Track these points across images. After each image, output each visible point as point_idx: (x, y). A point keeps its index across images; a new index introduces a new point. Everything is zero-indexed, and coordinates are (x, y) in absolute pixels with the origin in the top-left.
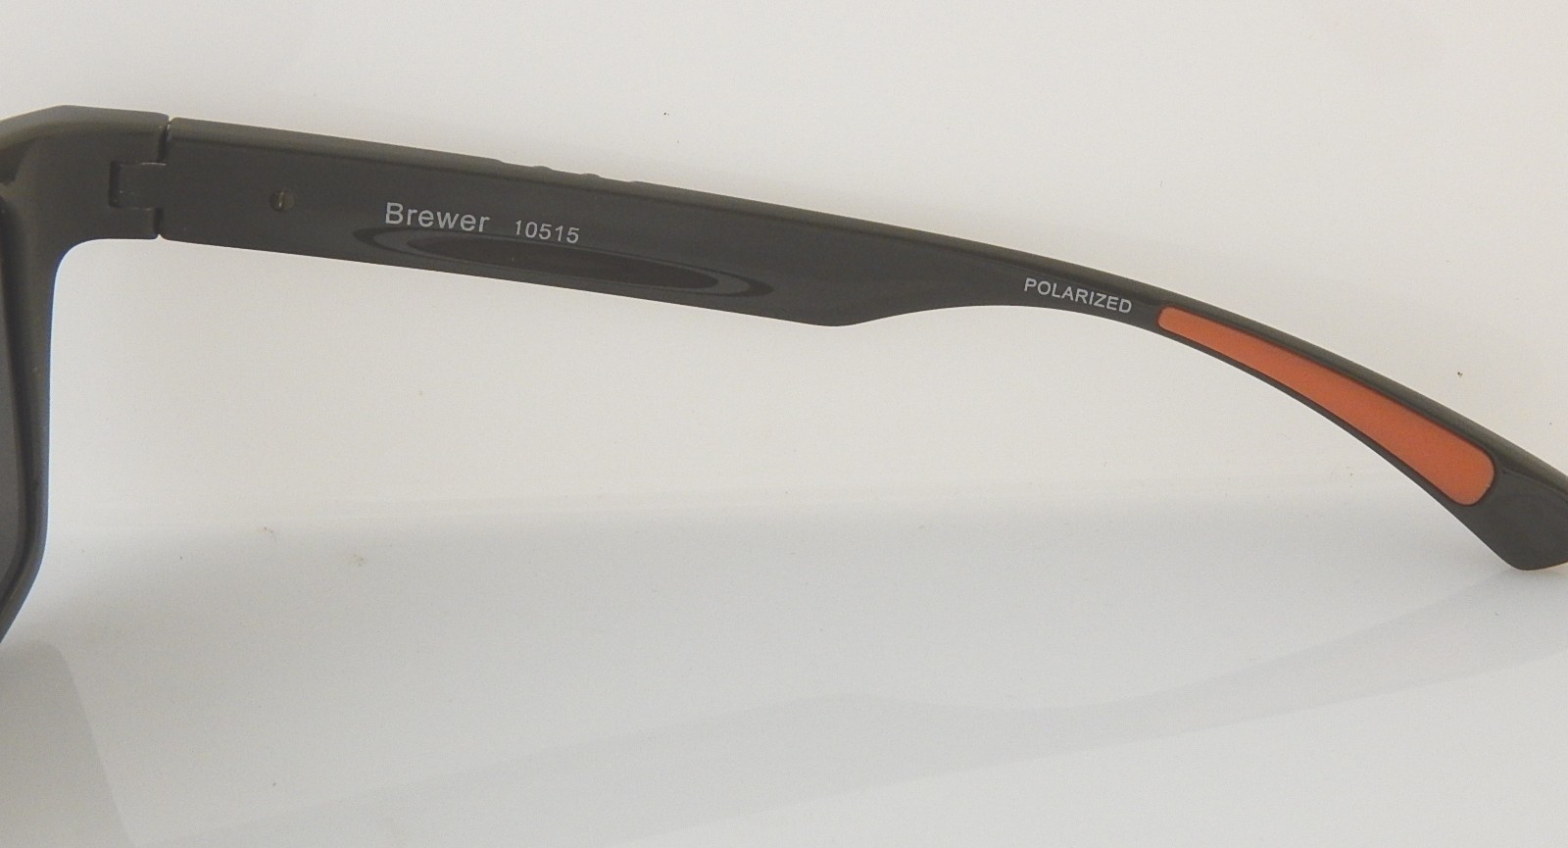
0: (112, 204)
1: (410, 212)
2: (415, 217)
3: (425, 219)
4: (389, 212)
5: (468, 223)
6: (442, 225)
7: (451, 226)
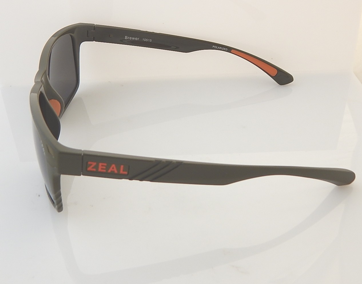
0: (87, 36)
1: (128, 37)
2: (129, 38)
3: (130, 38)
4: (126, 37)
5: (136, 39)
6: (133, 39)
7: (134, 39)
